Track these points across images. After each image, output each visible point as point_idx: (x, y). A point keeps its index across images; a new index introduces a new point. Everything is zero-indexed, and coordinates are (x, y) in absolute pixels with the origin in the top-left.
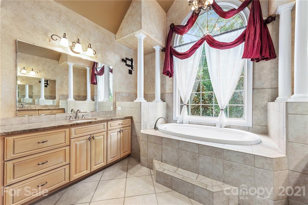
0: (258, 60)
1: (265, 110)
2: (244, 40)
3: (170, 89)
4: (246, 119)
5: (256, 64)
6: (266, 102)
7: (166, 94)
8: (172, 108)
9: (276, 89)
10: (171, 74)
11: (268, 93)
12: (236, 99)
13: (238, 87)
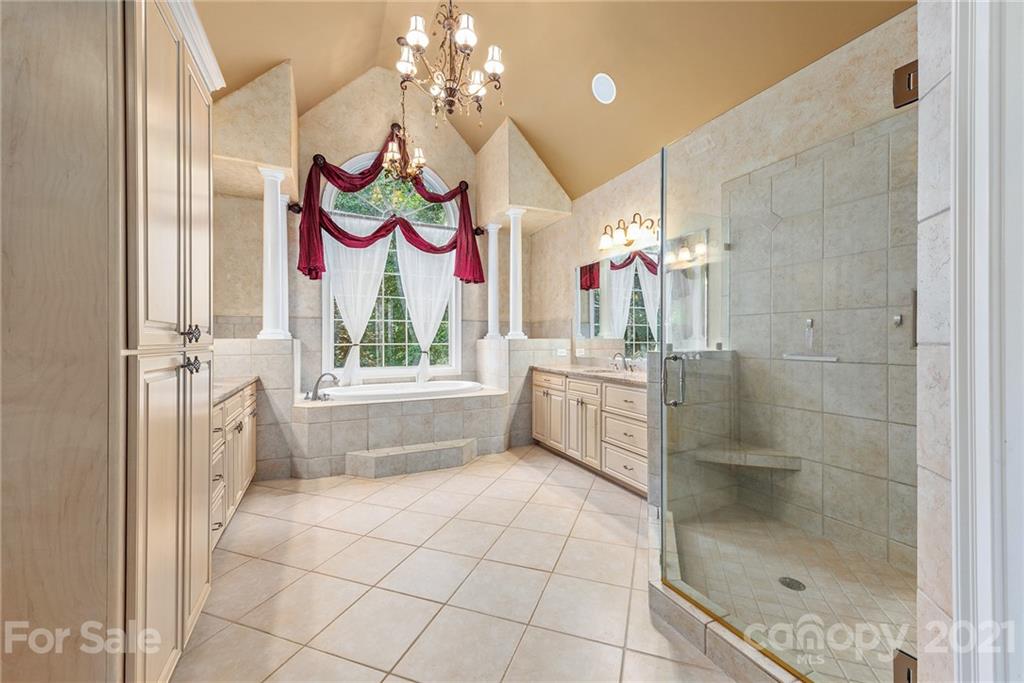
0: (468, 282)
1: (475, 350)
2: (455, 247)
3: (312, 309)
4: (454, 365)
5: (465, 285)
6: (474, 339)
7: (299, 320)
8: (318, 354)
9: (485, 322)
10: (317, 273)
11: (476, 328)
12: (442, 335)
13: (444, 319)
